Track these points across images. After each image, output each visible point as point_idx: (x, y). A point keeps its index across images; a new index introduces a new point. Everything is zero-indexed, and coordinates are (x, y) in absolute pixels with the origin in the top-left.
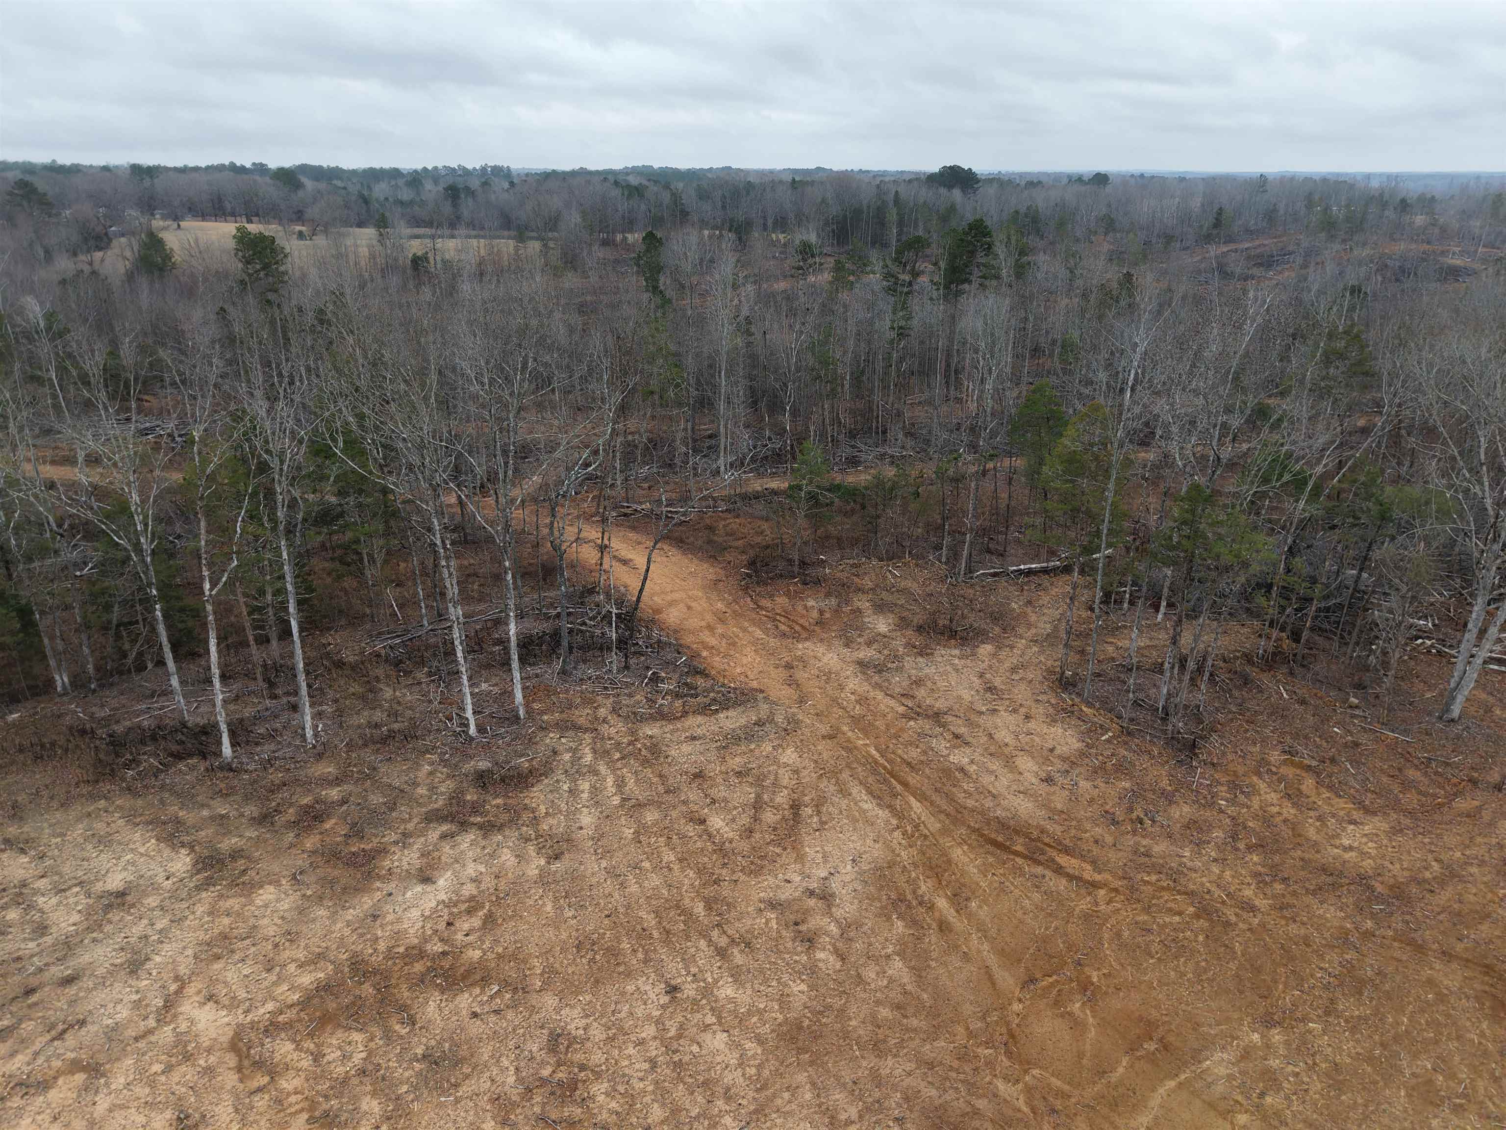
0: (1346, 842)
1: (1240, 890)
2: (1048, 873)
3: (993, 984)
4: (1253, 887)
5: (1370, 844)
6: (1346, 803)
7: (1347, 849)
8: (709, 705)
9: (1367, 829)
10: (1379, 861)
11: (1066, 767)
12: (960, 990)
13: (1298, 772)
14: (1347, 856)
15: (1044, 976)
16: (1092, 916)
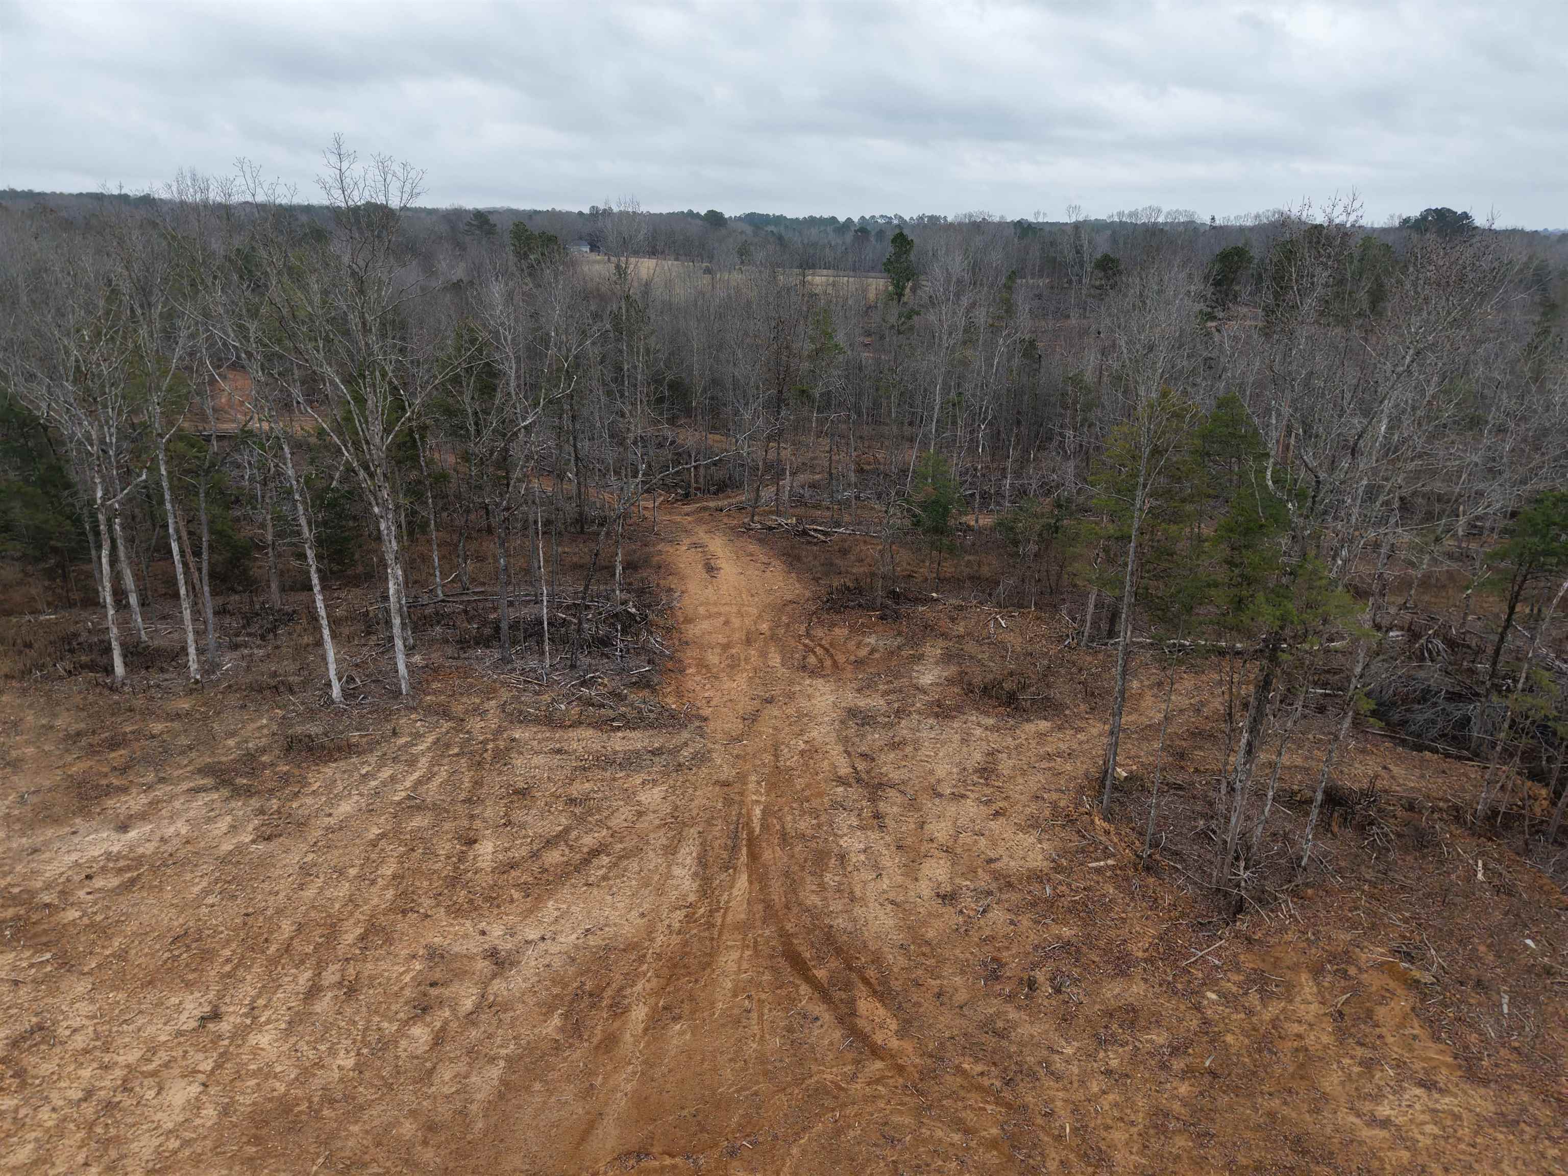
0: (1384, 1110)
1: (1107, 1128)
2: (827, 1017)
3: (583, 1139)
4: (1134, 1130)
5: (1429, 1128)
6: (1442, 1052)
7: (1375, 1122)
8: (613, 720)
9: (1446, 1102)
10: (1422, 1159)
11: (994, 886)
12: (530, 1134)
13: (1392, 985)
14: (1366, 1133)
15: (664, 1153)
16: (828, 1093)
